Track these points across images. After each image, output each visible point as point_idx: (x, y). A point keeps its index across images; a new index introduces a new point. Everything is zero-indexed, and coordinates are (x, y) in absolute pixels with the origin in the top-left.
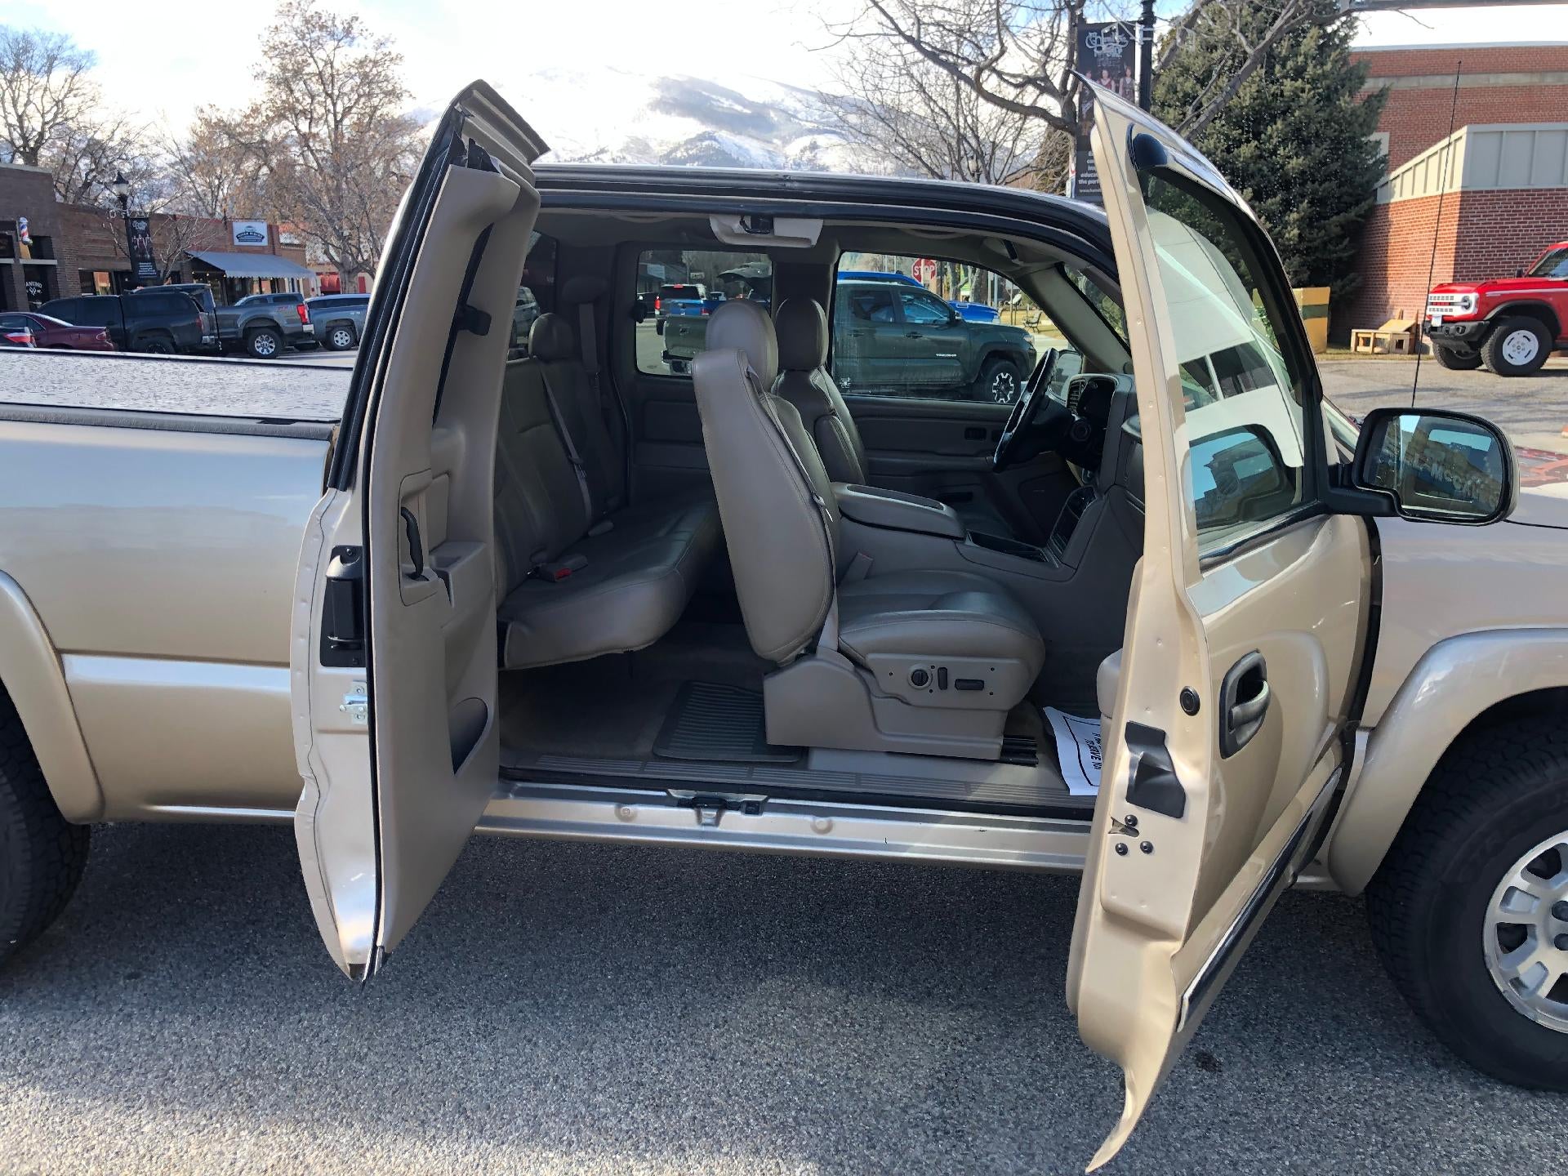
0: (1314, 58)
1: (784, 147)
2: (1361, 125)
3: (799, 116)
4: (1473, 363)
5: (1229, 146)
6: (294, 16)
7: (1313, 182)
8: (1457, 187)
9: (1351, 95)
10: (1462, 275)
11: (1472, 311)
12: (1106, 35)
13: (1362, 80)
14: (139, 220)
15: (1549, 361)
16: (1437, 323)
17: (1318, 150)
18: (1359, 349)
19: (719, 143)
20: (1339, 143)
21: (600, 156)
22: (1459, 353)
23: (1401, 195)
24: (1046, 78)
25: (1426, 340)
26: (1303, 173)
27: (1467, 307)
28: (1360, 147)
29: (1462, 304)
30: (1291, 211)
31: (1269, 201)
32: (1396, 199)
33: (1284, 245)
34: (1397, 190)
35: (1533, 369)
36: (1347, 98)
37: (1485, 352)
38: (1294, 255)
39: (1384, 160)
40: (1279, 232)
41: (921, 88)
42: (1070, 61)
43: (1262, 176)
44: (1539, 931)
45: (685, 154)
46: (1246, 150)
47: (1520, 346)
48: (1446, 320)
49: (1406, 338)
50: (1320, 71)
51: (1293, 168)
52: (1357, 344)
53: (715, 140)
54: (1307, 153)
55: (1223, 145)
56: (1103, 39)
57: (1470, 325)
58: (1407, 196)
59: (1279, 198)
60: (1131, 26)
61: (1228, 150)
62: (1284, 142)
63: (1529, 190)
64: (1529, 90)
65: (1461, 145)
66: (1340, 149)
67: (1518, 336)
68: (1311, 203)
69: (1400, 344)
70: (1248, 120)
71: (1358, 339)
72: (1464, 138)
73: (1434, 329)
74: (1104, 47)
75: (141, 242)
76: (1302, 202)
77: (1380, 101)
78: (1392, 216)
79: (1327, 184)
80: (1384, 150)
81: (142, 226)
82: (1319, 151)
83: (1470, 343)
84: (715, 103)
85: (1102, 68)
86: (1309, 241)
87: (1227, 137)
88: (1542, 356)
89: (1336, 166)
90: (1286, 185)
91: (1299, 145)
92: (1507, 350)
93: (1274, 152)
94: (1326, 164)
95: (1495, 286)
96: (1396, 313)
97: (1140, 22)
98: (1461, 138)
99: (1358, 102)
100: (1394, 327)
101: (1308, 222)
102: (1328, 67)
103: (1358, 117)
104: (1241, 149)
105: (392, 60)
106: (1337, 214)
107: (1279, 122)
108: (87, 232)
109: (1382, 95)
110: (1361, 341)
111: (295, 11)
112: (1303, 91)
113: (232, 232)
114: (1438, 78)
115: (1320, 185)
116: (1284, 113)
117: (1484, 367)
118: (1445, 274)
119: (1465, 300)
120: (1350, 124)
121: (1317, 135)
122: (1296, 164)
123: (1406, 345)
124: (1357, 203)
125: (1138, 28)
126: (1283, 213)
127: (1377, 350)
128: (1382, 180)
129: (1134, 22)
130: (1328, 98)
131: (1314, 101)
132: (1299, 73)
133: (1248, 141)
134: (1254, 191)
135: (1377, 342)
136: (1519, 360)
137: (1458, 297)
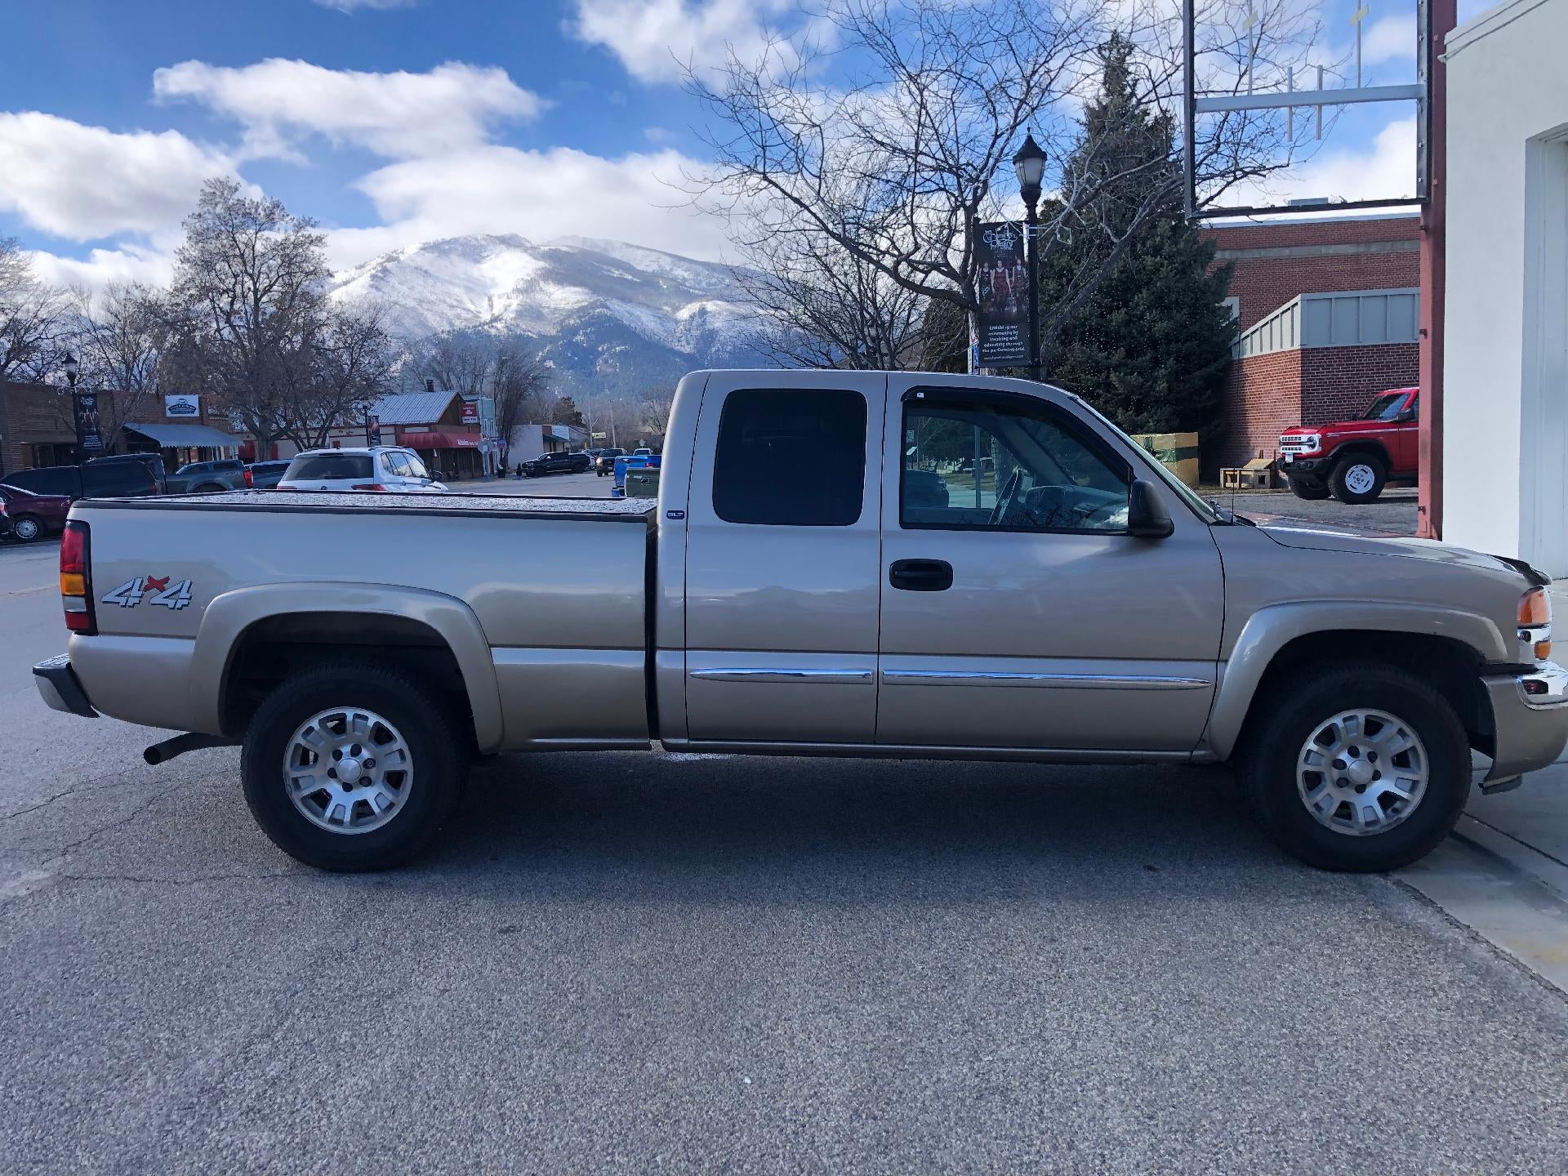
0: (1169, 238)
1: (674, 313)
2: (1213, 294)
3: (687, 284)
4: (1323, 495)
5: (1102, 312)
6: (216, 205)
7: (1177, 342)
8: (1297, 346)
9: (1203, 268)
10: (1307, 422)
11: (1317, 449)
12: (999, 232)
13: (1211, 257)
14: (87, 396)
15: (1383, 491)
16: (1289, 459)
17: (1179, 315)
18: (1228, 485)
19: (611, 310)
20: (1197, 309)
21: (494, 324)
22: (1311, 485)
23: (1252, 352)
24: (947, 265)
25: (1283, 475)
26: (1167, 334)
27: (1313, 446)
28: (1214, 311)
29: (1309, 443)
30: (1160, 367)
31: (1140, 359)
32: (1248, 355)
33: (1155, 397)
34: (1248, 347)
35: (1371, 497)
36: (1199, 271)
37: (1331, 482)
38: (1165, 405)
39: (1235, 322)
40: (1151, 386)
41: (828, 268)
42: (967, 251)
43: (1132, 338)
44: (1327, 776)
45: (578, 321)
46: (1118, 317)
47: (1360, 479)
48: (1297, 457)
49: (1267, 474)
50: (1175, 250)
51: (1159, 331)
52: (1226, 481)
53: (607, 307)
54: (1170, 318)
55: (1097, 311)
56: (997, 236)
57: (1316, 461)
58: (1257, 353)
59: (1148, 356)
60: (1018, 224)
61: (1102, 316)
62: (1149, 308)
63: (1359, 347)
64: (1356, 257)
65: (1298, 309)
66: (1198, 314)
67: (1356, 470)
68: (1176, 359)
69: (1262, 479)
70: (1117, 290)
71: (1225, 476)
72: (1299, 304)
73: (1288, 465)
74: (998, 242)
75: (88, 416)
76: (1168, 359)
77: (1227, 273)
78: (1247, 370)
79: (1189, 344)
80: (1235, 313)
81: (89, 402)
82: (1181, 316)
83: (1318, 476)
84: (605, 273)
85: (998, 259)
86: (1177, 393)
87: (1100, 306)
88: (1378, 487)
89: (1195, 328)
90: (1154, 344)
91: (1162, 312)
92: (1349, 481)
93: (1141, 317)
94: (1186, 326)
95: (1334, 429)
96: (1257, 453)
97: (1026, 222)
98: (1296, 304)
99: (1208, 274)
100: (1257, 464)
101: (1174, 377)
102: (1182, 245)
103: (1210, 287)
104: (1113, 315)
105: (312, 241)
106: (1200, 369)
107: (1144, 291)
108: (30, 408)
109: (1229, 268)
110: (1229, 478)
111: (218, 200)
112: (1162, 266)
113: (164, 405)
114: (1275, 250)
115: (1183, 344)
116: (1147, 284)
117: (1332, 497)
118: (1295, 419)
119: (1310, 440)
120: (1203, 292)
121: (1177, 302)
122: (1161, 326)
123: (1267, 479)
124: (1215, 360)
125: (1025, 226)
126: (1153, 369)
127: (1243, 485)
128: (1236, 339)
129: (1021, 222)
130: (1183, 271)
131: (1172, 274)
132: (1157, 251)
133: (1118, 308)
134: (1126, 351)
135: (1243, 478)
136: (1360, 490)
137: (1304, 438)
